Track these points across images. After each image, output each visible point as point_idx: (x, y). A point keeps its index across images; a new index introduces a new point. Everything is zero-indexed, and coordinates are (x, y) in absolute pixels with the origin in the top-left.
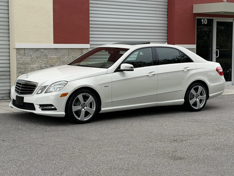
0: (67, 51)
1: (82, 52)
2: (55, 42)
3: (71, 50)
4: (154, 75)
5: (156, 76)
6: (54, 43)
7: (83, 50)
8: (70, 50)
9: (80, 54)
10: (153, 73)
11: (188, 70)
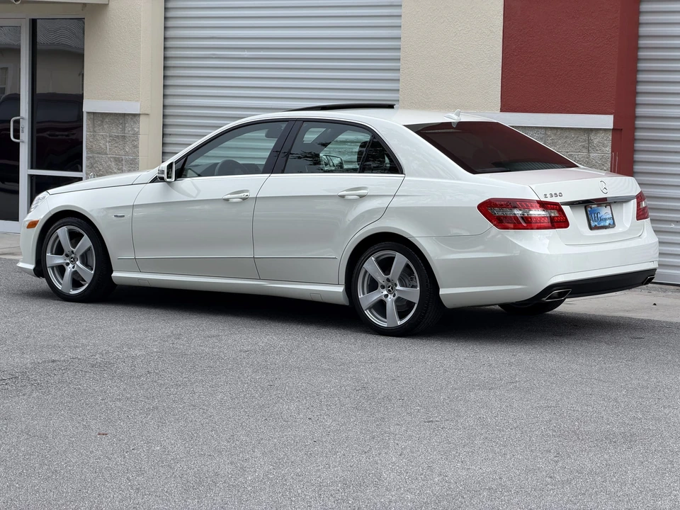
0: (542, 136)
1: (589, 140)
2: (505, 108)
3: (556, 134)
4: (244, 199)
5: (250, 204)
6: (502, 110)
7: (592, 136)
8: (549, 133)
9: (584, 147)
10: (242, 195)
11: (361, 197)
